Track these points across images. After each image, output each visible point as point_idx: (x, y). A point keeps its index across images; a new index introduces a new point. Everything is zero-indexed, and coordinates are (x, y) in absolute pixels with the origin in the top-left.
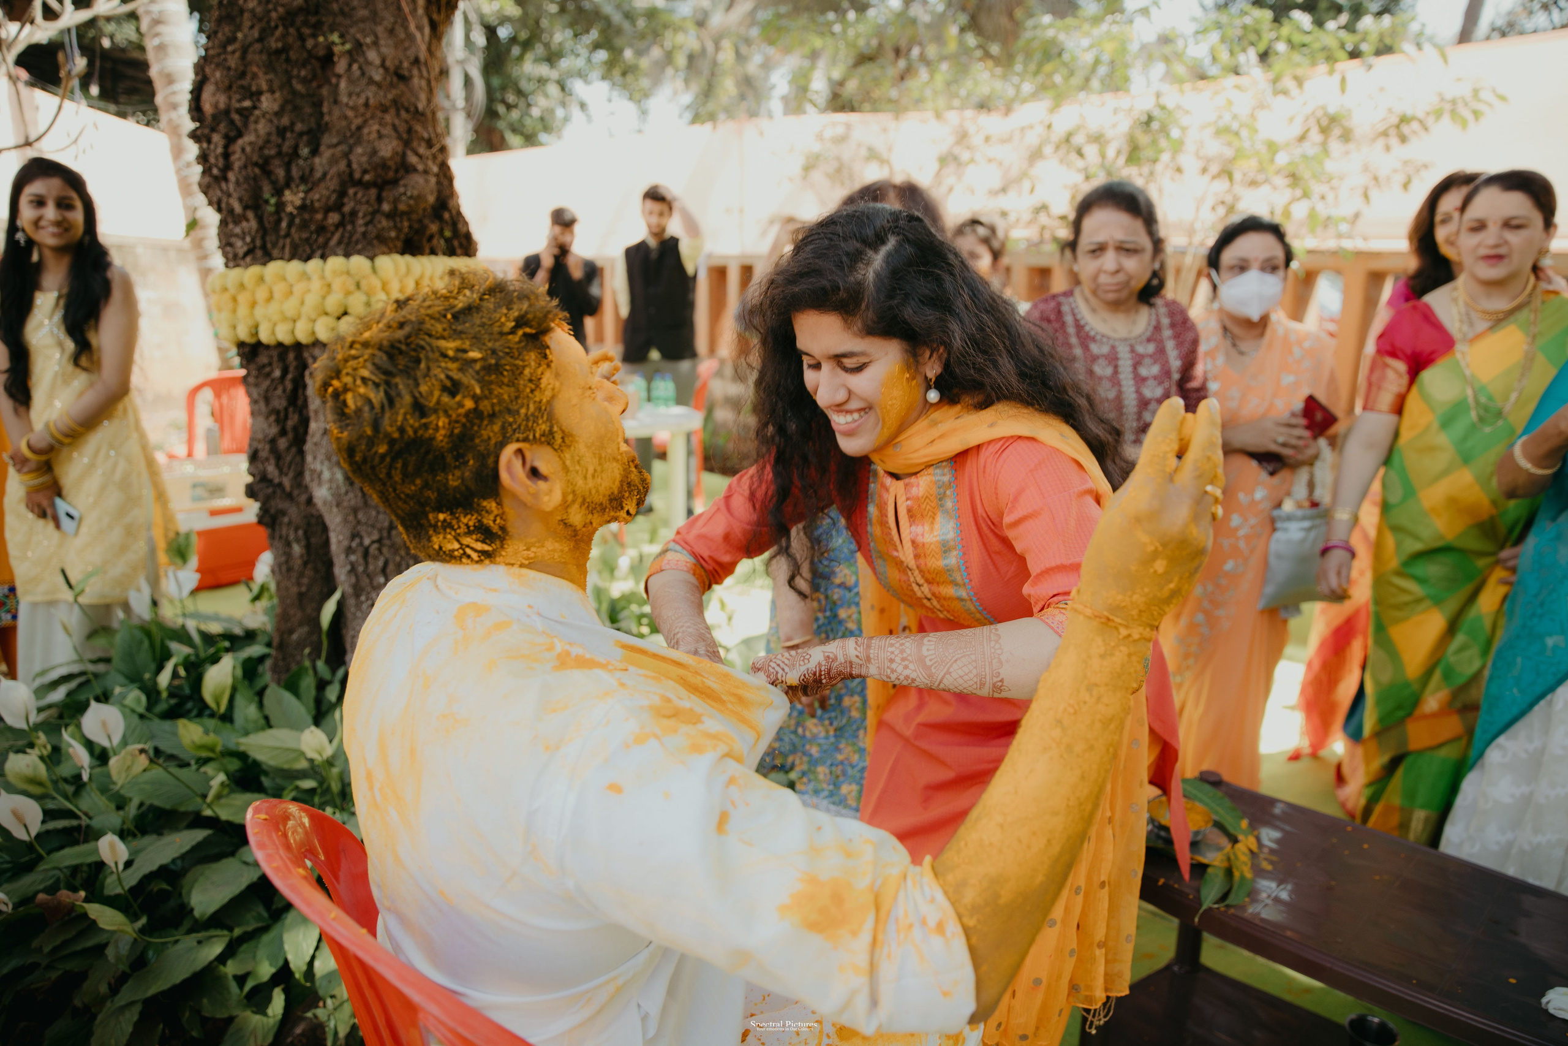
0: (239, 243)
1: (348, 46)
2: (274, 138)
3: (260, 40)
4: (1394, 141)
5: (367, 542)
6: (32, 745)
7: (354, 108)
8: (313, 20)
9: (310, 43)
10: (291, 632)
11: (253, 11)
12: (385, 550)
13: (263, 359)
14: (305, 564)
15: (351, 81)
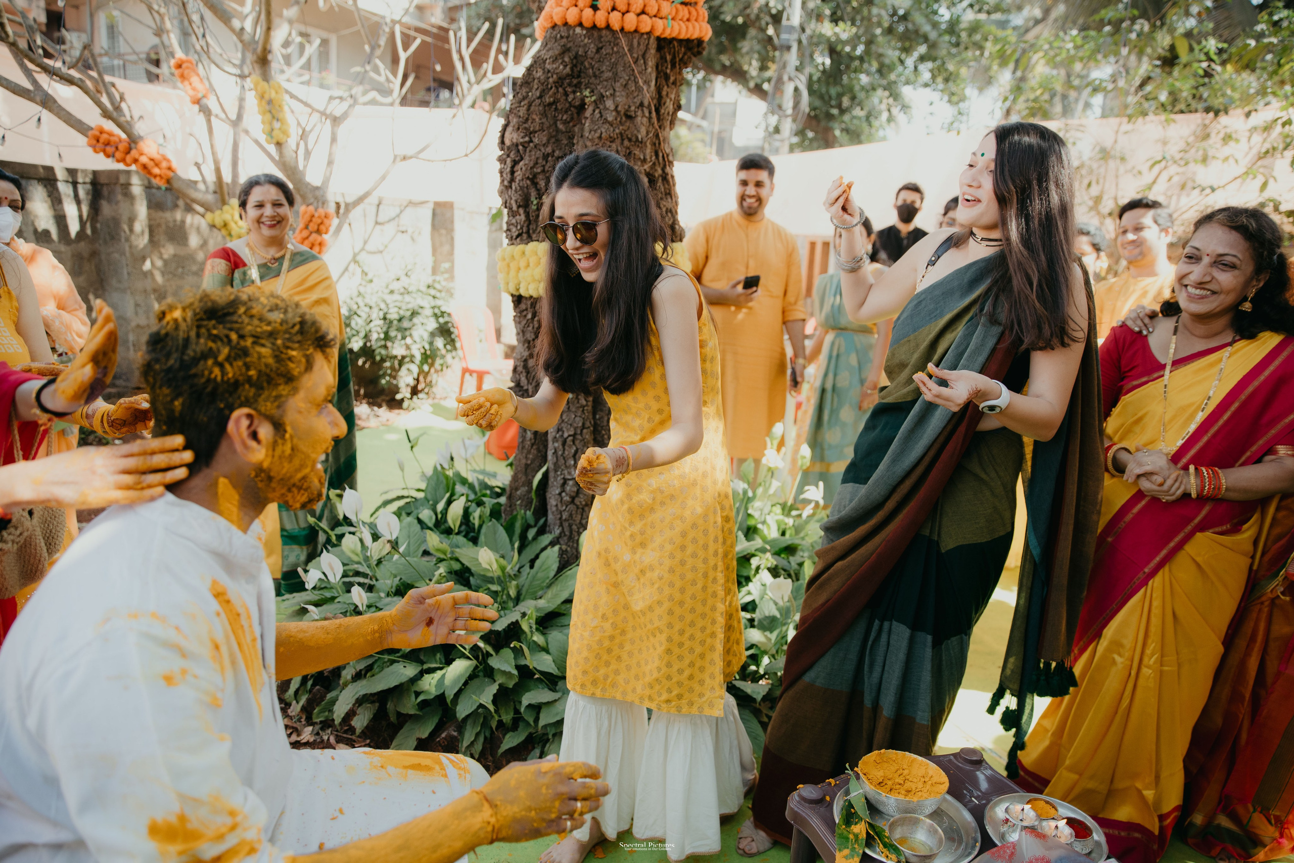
0: (514, 229)
1: (593, 98)
2: (540, 161)
3: (540, 97)
5: (566, 435)
7: (592, 140)
8: (575, 81)
9: (571, 97)
10: (517, 489)
12: (577, 442)
13: (523, 306)
14: (533, 445)
15: (592, 122)
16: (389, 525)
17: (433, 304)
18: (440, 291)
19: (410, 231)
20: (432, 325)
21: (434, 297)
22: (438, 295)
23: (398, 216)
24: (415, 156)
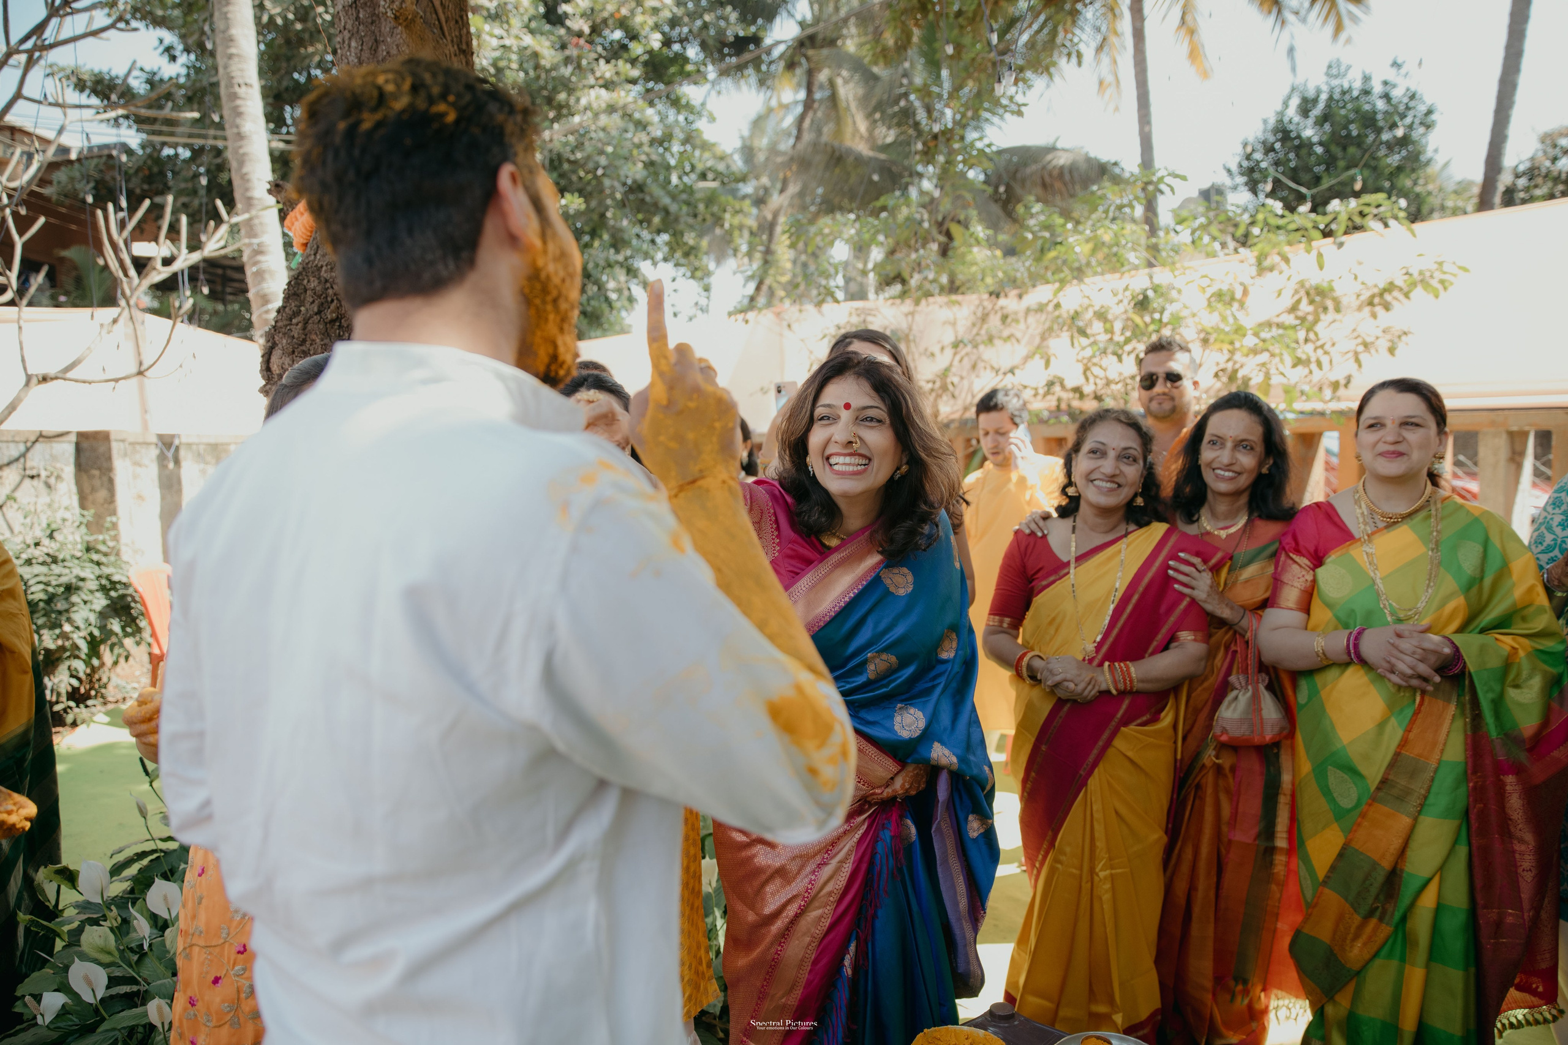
3: (319, 312)
4: (1379, 310)
6: (105, 919)
11: (314, 289)
16: (165, 898)
17: (98, 572)
18: (106, 555)
19: (43, 474)
20: (100, 602)
21: (98, 564)
22: (104, 559)
23: (23, 455)
24: (61, 375)
